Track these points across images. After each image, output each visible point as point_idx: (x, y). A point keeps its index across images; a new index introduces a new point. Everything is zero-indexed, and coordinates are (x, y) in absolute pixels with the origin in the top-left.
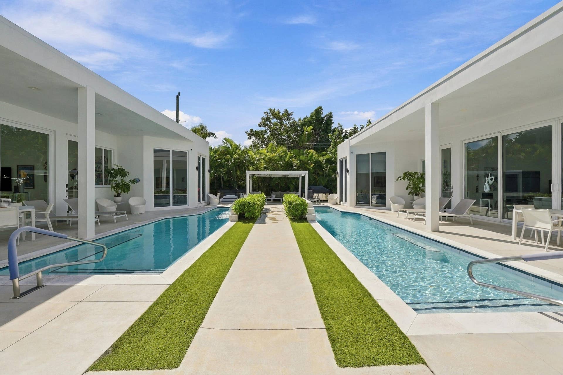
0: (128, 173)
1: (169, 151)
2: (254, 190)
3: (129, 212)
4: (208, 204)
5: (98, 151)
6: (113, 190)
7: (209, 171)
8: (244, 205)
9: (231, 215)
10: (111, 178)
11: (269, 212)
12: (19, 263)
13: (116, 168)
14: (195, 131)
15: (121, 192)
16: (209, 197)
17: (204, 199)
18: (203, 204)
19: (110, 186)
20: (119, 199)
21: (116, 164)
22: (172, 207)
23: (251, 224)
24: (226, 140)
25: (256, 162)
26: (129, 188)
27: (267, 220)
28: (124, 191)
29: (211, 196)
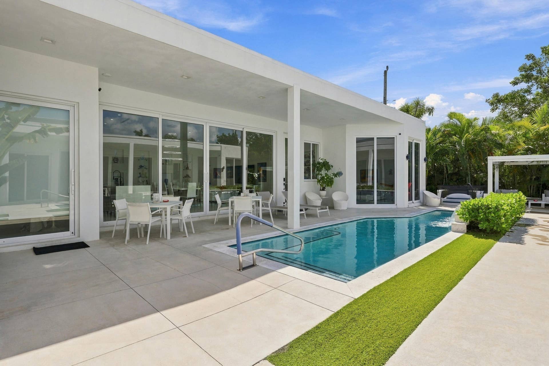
0: (332, 166)
1: (372, 139)
2: (504, 186)
3: (332, 208)
4: (424, 204)
5: (307, 146)
6: (319, 184)
7: (425, 160)
8: (478, 210)
9: (455, 223)
10: (318, 172)
11: (533, 225)
12: (242, 243)
13: (321, 161)
14: (406, 110)
15: (326, 186)
16: (424, 195)
17: (417, 197)
18: (416, 203)
19: (316, 180)
20: (324, 193)
21: (322, 158)
22: (376, 206)
23: (490, 241)
24: (451, 116)
25: (507, 142)
26: (333, 182)
27: (527, 238)
28: (328, 186)
29: (428, 194)
